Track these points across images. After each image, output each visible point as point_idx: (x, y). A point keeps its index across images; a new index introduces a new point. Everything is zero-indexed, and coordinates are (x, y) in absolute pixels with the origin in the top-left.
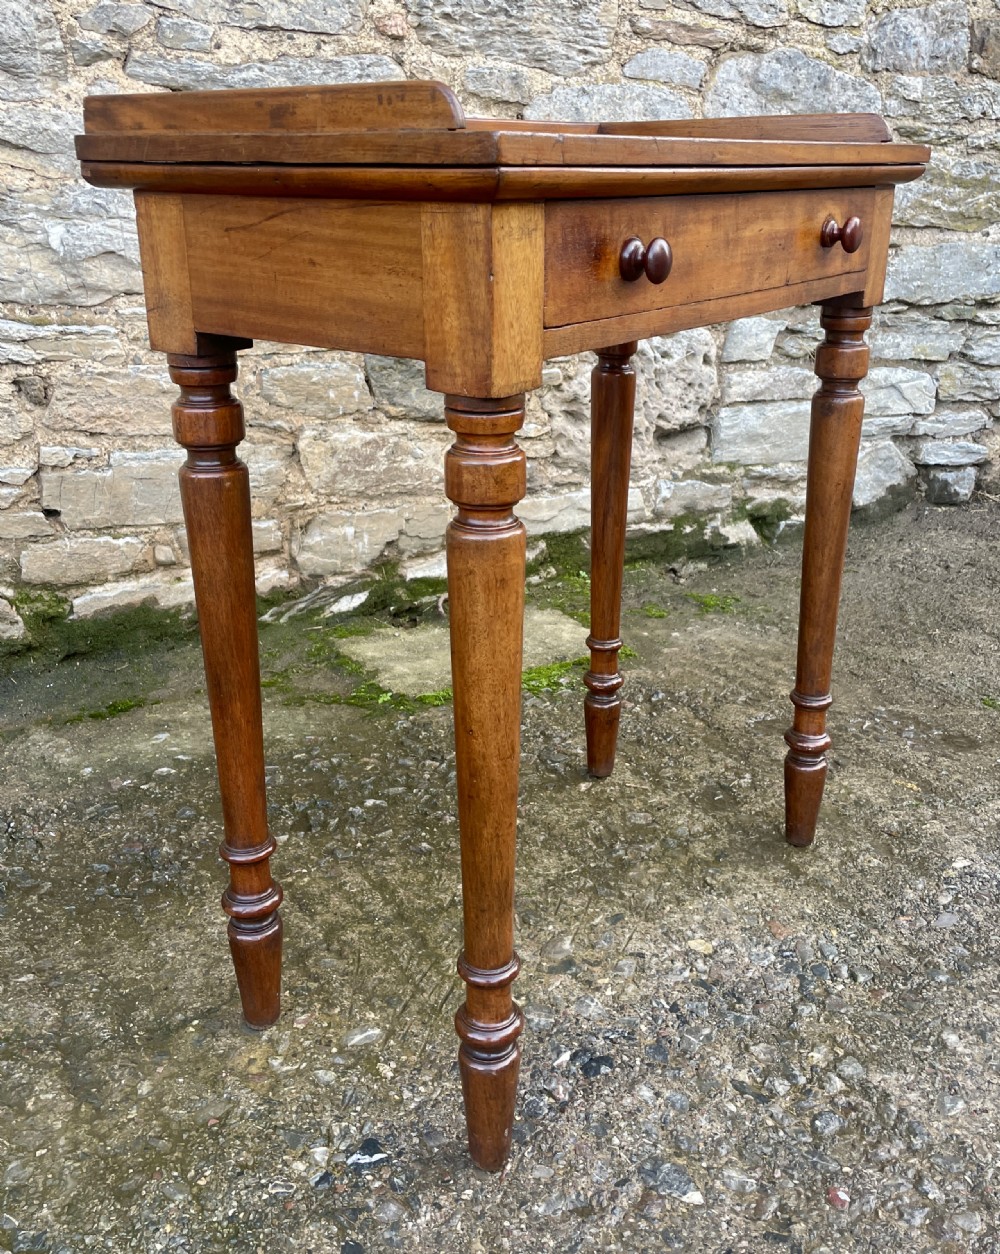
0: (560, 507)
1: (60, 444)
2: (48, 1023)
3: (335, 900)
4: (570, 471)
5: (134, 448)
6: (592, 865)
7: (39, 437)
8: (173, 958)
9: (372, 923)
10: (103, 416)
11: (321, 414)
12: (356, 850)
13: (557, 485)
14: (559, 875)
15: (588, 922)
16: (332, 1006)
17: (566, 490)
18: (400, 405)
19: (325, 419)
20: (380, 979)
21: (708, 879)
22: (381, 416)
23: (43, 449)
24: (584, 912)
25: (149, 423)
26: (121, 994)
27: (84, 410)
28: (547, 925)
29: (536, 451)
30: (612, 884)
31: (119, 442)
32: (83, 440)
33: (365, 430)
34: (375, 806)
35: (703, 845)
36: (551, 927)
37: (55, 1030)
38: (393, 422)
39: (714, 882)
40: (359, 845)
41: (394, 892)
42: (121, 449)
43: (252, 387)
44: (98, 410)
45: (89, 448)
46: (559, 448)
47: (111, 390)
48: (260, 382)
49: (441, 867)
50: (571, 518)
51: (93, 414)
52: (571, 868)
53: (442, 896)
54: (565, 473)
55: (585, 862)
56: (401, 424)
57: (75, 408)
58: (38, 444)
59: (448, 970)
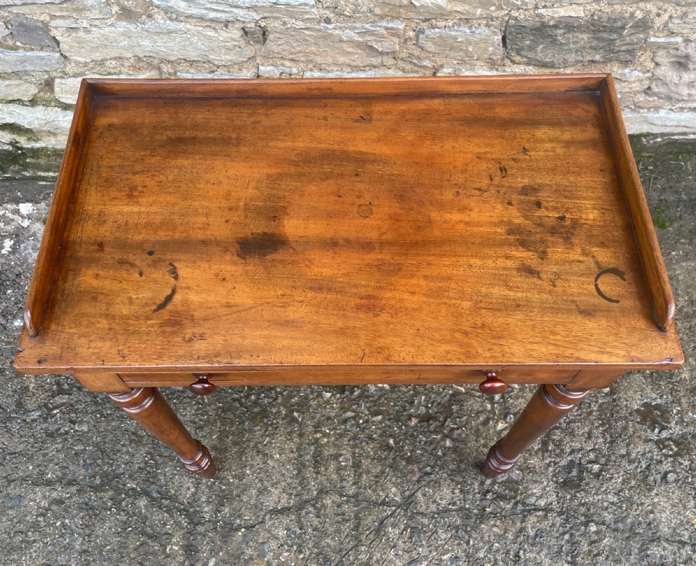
0: (634, 121)
1: (272, 65)
2: (188, 496)
3: (332, 467)
4: (656, 98)
5: (321, 70)
6: (467, 506)
7: (259, 60)
8: (248, 475)
9: (341, 495)
10: (300, 52)
11: (459, 58)
12: (358, 425)
13: (640, 107)
14: (445, 507)
15: (441, 555)
16: (301, 552)
17: (646, 110)
18: (526, 56)
19: (462, 60)
20: (328, 543)
21: (521, 553)
22: (507, 61)
23: (260, 67)
24: (443, 546)
25: (332, 57)
26: (221, 488)
27: (287, 48)
28: (420, 547)
29: (631, 88)
30: (469, 529)
31: (311, 66)
32: (288, 63)
33: (491, 69)
34: (382, 389)
35: (535, 519)
36: (420, 550)
37: (190, 501)
38: (515, 65)
39: (522, 557)
40: (361, 421)
41: (360, 475)
42: (312, 70)
43: (411, 39)
44: (298, 49)
45: (291, 68)
46: (653, 86)
47: (307, 38)
48: (417, 37)
49: (391, 467)
50: (640, 127)
51: (294, 50)
52: (454, 504)
53: (381, 493)
54: (651, 99)
55: (465, 501)
56: (522, 67)
57: (282, 47)
58: (258, 64)
59: (359, 555)
